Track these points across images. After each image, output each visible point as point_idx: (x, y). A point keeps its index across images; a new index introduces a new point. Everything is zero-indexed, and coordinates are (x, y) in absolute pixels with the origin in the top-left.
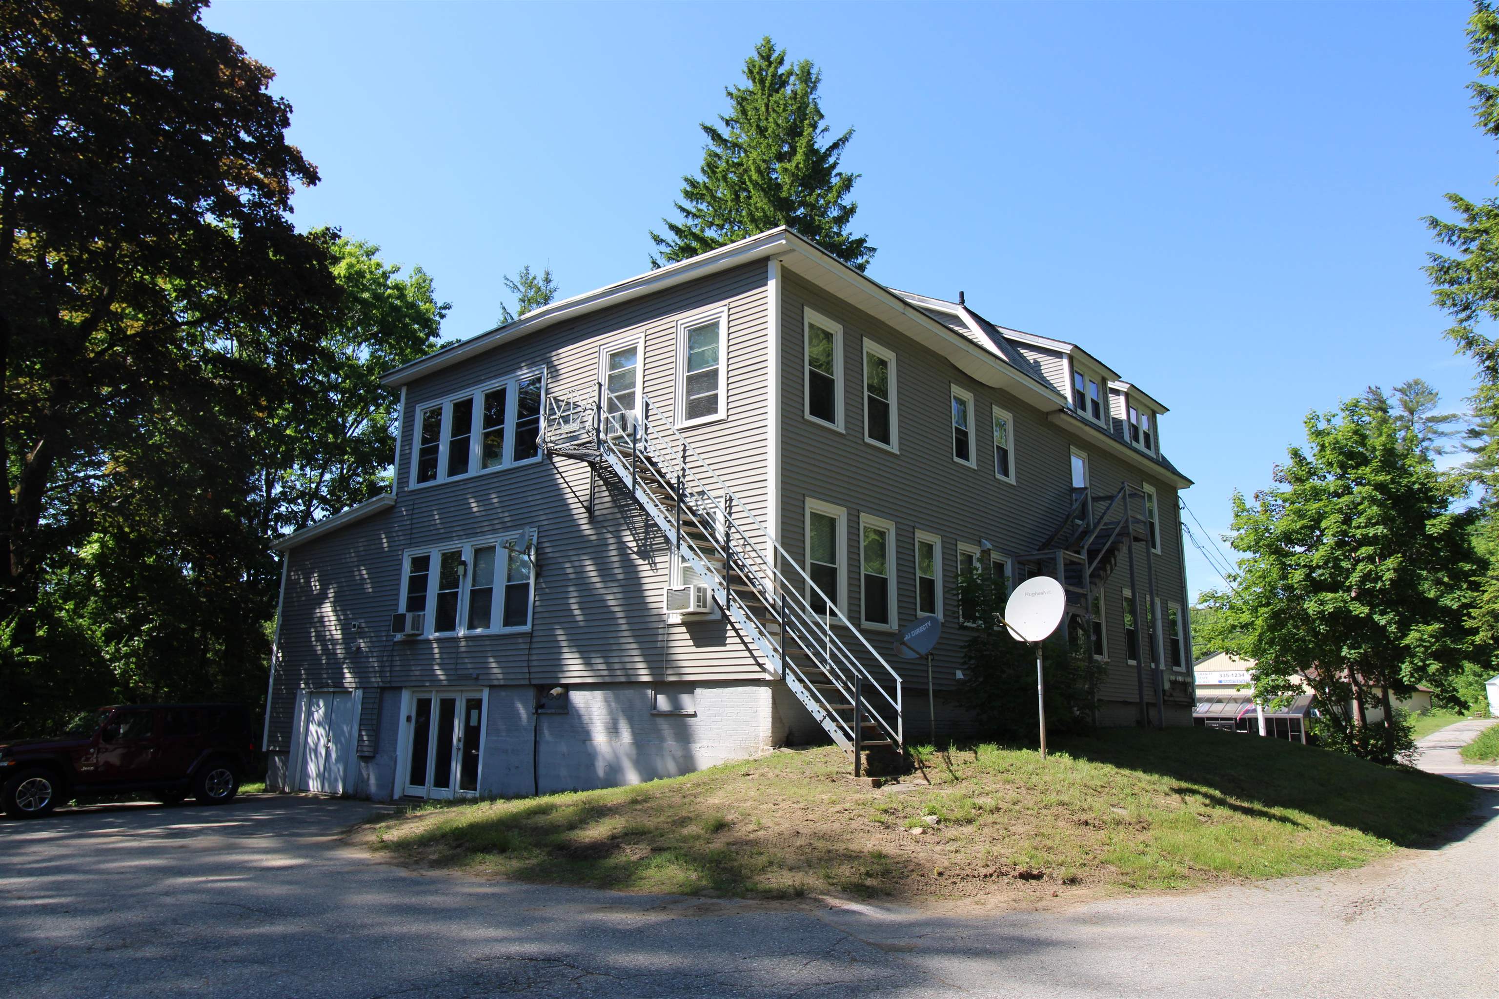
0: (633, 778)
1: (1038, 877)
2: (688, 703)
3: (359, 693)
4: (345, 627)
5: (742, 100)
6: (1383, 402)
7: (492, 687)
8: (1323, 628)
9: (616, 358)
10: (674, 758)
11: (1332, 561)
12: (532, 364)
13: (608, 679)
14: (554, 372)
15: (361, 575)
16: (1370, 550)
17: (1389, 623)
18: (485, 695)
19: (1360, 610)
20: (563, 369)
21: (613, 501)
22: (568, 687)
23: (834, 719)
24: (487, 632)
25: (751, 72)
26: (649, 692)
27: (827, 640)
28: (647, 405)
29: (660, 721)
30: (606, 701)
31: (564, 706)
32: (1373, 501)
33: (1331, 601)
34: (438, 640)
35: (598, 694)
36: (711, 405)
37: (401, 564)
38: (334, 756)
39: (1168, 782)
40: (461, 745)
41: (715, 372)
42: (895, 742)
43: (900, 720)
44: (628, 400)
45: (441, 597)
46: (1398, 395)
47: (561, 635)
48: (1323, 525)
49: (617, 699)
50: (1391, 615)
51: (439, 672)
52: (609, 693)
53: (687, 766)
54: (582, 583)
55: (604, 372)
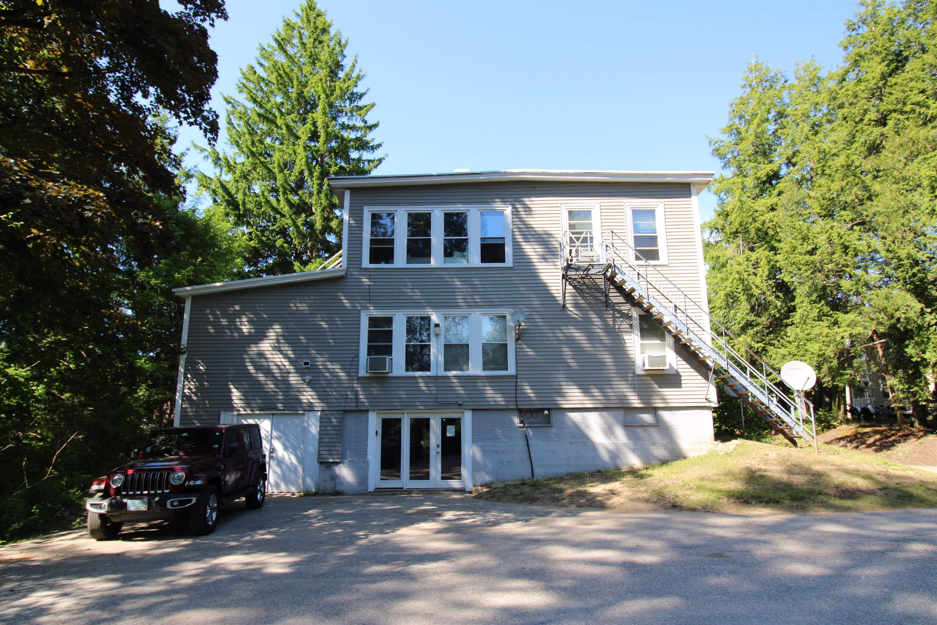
2: (649, 419)
4: (294, 363)
7: (474, 410)
18: (466, 416)
24: (465, 373)
29: (632, 429)
31: (547, 422)
36: (655, 255)
37: (359, 321)
40: (439, 450)
41: (655, 237)
45: (409, 348)
54: (571, 342)
55: (565, 221)
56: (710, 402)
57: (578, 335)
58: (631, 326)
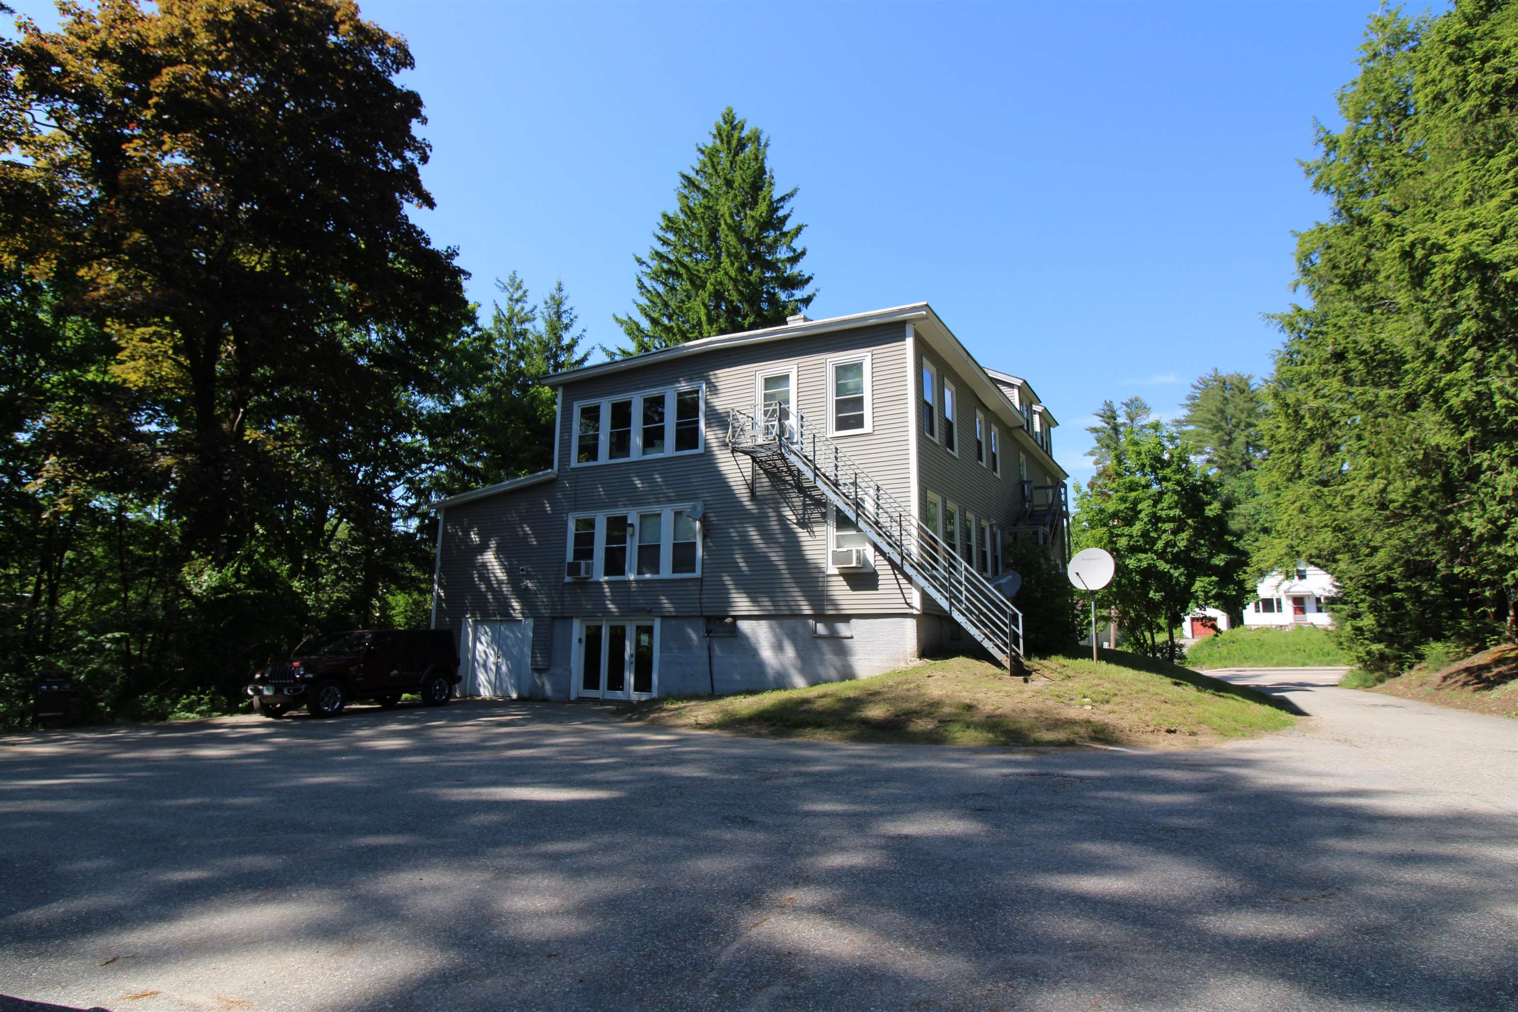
0: (799, 681)
1: (1174, 732)
2: (843, 629)
3: (530, 622)
4: (508, 570)
5: (712, 155)
6: (1114, 412)
7: (664, 617)
8: (1137, 578)
9: (770, 382)
10: (835, 668)
11: (1145, 534)
12: (690, 380)
13: (773, 613)
14: (713, 389)
15: (524, 531)
16: (1171, 525)
17: (1180, 575)
18: (657, 624)
19: (1163, 566)
20: (721, 386)
21: (773, 486)
22: (736, 618)
23: (991, 640)
24: (656, 577)
25: (720, 135)
26: (811, 622)
27: (963, 589)
28: (802, 418)
29: (820, 641)
30: (771, 627)
31: (733, 631)
32: (1175, 492)
33: (1145, 559)
34: (607, 582)
35: (764, 623)
36: (858, 422)
37: (566, 524)
38: (504, 668)
39: (1168, 680)
40: (633, 659)
41: (861, 399)
42: (1018, 654)
43: (1021, 641)
44: (784, 414)
45: (608, 551)
46: (1124, 408)
47: (728, 580)
48: (1140, 507)
49: (781, 627)
50: (1182, 570)
51: (611, 606)
52: (773, 622)
53: (847, 674)
54: (746, 544)
55: (760, 391)
56: (912, 607)
57: (754, 534)
58: (824, 515)
